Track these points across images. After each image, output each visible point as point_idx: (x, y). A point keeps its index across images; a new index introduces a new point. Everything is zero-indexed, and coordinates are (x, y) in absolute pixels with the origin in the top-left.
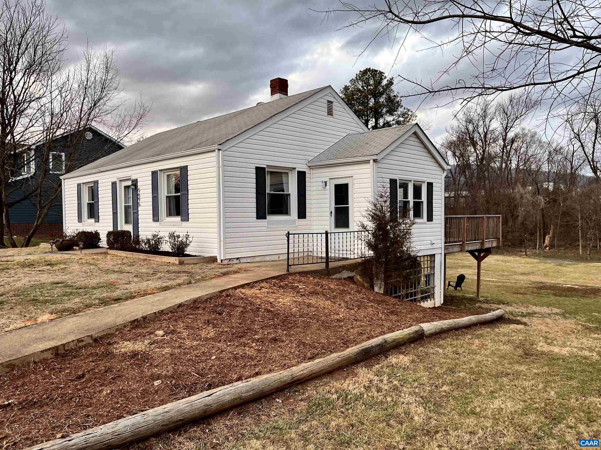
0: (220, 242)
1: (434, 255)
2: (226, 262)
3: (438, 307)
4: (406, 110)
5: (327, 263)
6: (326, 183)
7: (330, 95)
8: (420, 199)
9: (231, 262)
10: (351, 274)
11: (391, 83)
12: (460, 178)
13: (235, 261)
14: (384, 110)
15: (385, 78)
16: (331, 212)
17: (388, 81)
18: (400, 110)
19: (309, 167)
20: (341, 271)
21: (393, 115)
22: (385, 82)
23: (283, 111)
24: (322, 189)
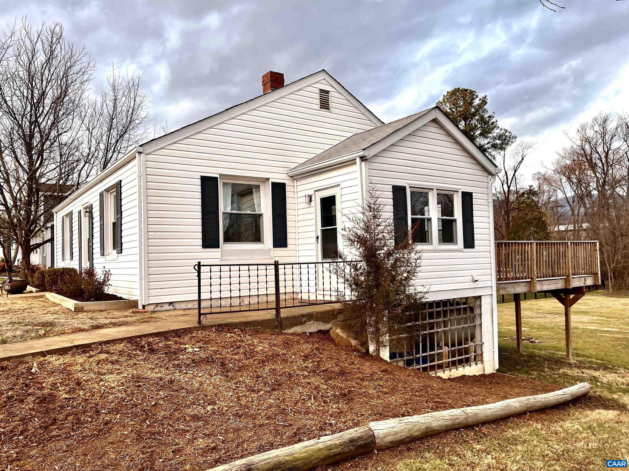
0: (141, 280)
1: (480, 297)
2: (150, 308)
3: (490, 375)
4: (503, 131)
5: (278, 309)
6: (310, 197)
7: (324, 82)
8: (452, 215)
9: (159, 308)
10: (326, 327)
11: (484, 102)
12: (579, 208)
13: (167, 307)
14: (479, 132)
15: (477, 97)
16: (318, 238)
17: (480, 100)
18: (496, 132)
19: (292, 177)
20: (305, 322)
21: (487, 138)
22: (477, 102)
23: (246, 102)
24: (306, 205)
